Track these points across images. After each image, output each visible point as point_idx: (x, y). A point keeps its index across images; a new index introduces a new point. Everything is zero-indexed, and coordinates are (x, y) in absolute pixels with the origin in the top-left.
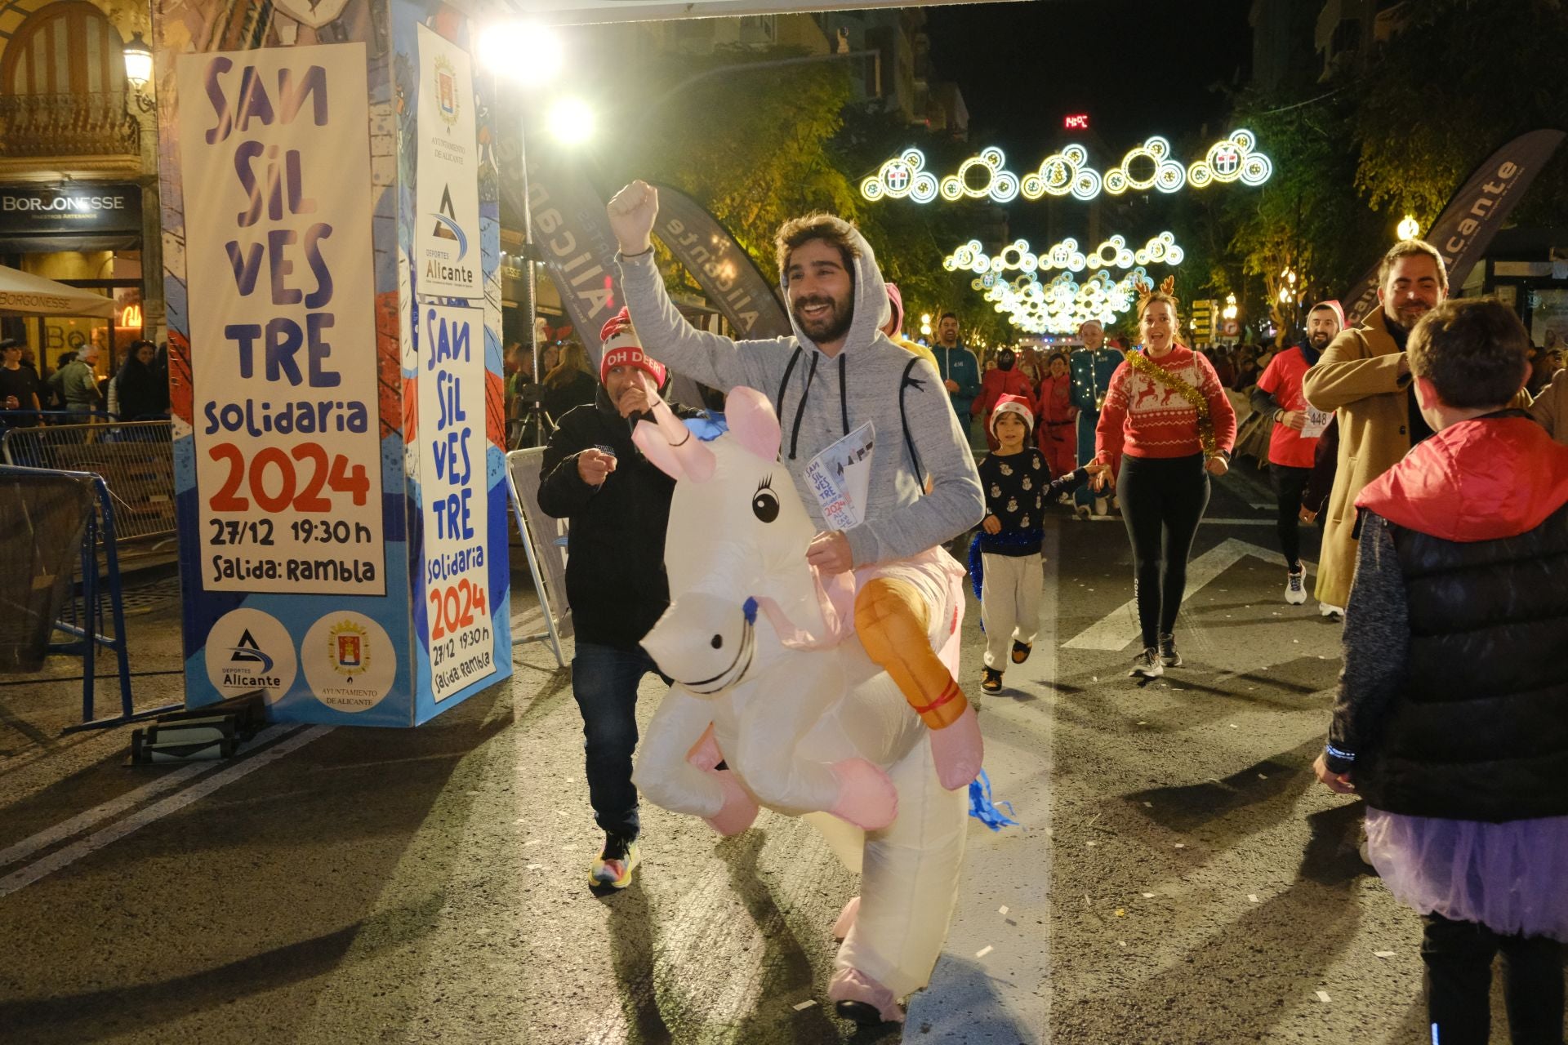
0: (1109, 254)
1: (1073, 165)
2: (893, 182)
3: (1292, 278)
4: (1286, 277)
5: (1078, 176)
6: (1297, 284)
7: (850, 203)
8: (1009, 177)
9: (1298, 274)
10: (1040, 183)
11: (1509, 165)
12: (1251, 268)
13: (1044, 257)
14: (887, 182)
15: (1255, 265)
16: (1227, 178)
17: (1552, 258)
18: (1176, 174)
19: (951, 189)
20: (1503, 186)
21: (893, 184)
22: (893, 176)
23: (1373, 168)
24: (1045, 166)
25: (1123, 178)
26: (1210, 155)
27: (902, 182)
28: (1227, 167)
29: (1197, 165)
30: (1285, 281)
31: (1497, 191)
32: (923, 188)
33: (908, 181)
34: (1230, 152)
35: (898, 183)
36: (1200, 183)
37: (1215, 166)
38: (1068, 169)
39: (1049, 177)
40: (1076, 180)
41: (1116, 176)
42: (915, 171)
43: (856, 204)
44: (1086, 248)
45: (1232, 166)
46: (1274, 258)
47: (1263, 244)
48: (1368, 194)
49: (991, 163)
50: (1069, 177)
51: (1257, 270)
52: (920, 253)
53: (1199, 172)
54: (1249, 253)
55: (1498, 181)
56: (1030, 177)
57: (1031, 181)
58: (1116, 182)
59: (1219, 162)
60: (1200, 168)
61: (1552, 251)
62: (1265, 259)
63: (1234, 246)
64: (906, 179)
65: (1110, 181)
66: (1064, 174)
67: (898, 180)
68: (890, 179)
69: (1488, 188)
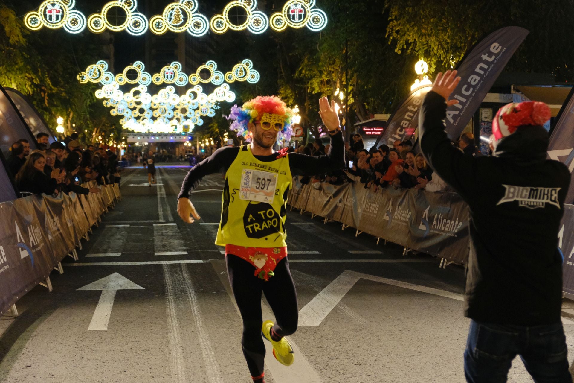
0: (206, 74)
1: (188, 10)
2: (51, 16)
3: (342, 96)
4: (338, 95)
5: (192, 19)
6: (346, 101)
7: (17, 31)
8: (141, 17)
9: (347, 94)
10: (164, 22)
11: (496, 44)
12: (313, 89)
13: (156, 75)
14: (45, 16)
15: (315, 86)
16: (298, 25)
17: (513, 92)
18: (262, 21)
19: (96, 24)
20: (493, 57)
21: (51, 19)
22: (50, 12)
23: (399, 25)
24: (167, 10)
25: (224, 21)
26: (285, 9)
27: (57, 17)
28: (297, 17)
29: (276, 16)
30: (337, 99)
31: (490, 60)
32: (74, 22)
33: (62, 16)
34: (299, 7)
35: (54, 18)
36: (280, 28)
37: (289, 16)
38: (185, 13)
39: (171, 19)
40: (191, 22)
41: (219, 20)
42: (67, 9)
43: (21, 31)
44: (189, 69)
45: (300, 17)
46: (328, 82)
47: (321, 72)
48: (395, 42)
49: (126, 6)
50: (185, 20)
51: (317, 90)
52: (60, 69)
53: (278, 20)
54: (312, 77)
55: (490, 54)
56: (156, 18)
57: (157, 21)
58: (219, 24)
59: (291, 14)
60: (278, 17)
61: (512, 87)
62: (322, 82)
63: (300, 72)
64: (60, 14)
65: (215, 24)
66: (182, 17)
67: (54, 14)
68: (48, 14)
69: (485, 57)
